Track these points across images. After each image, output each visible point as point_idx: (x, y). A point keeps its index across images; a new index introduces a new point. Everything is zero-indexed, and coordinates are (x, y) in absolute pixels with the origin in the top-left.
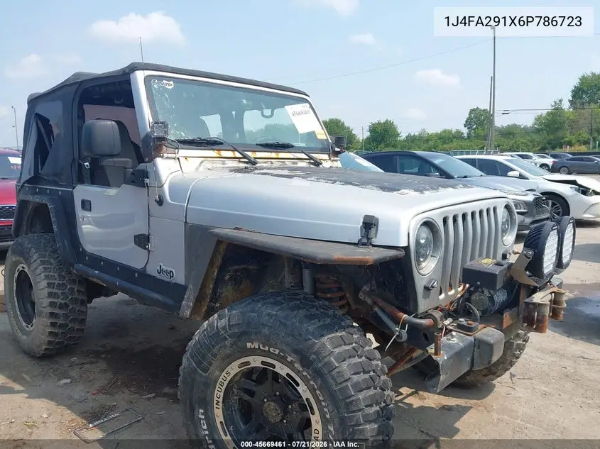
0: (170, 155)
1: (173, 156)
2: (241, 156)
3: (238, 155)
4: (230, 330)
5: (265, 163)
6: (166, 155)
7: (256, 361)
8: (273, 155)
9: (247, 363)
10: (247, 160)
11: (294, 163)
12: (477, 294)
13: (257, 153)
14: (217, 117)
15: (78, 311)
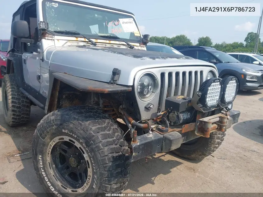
0: (49, 38)
1: (51, 38)
2: (88, 41)
3: (87, 40)
4: (56, 122)
5: (102, 45)
6: (46, 38)
7: (67, 139)
8: (108, 42)
9: (63, 139)
10: (91, 43)
11: (118, 46)
12: (172, 114)
13: (98, 40)
14: (97, 25)
15: (26, 110)
